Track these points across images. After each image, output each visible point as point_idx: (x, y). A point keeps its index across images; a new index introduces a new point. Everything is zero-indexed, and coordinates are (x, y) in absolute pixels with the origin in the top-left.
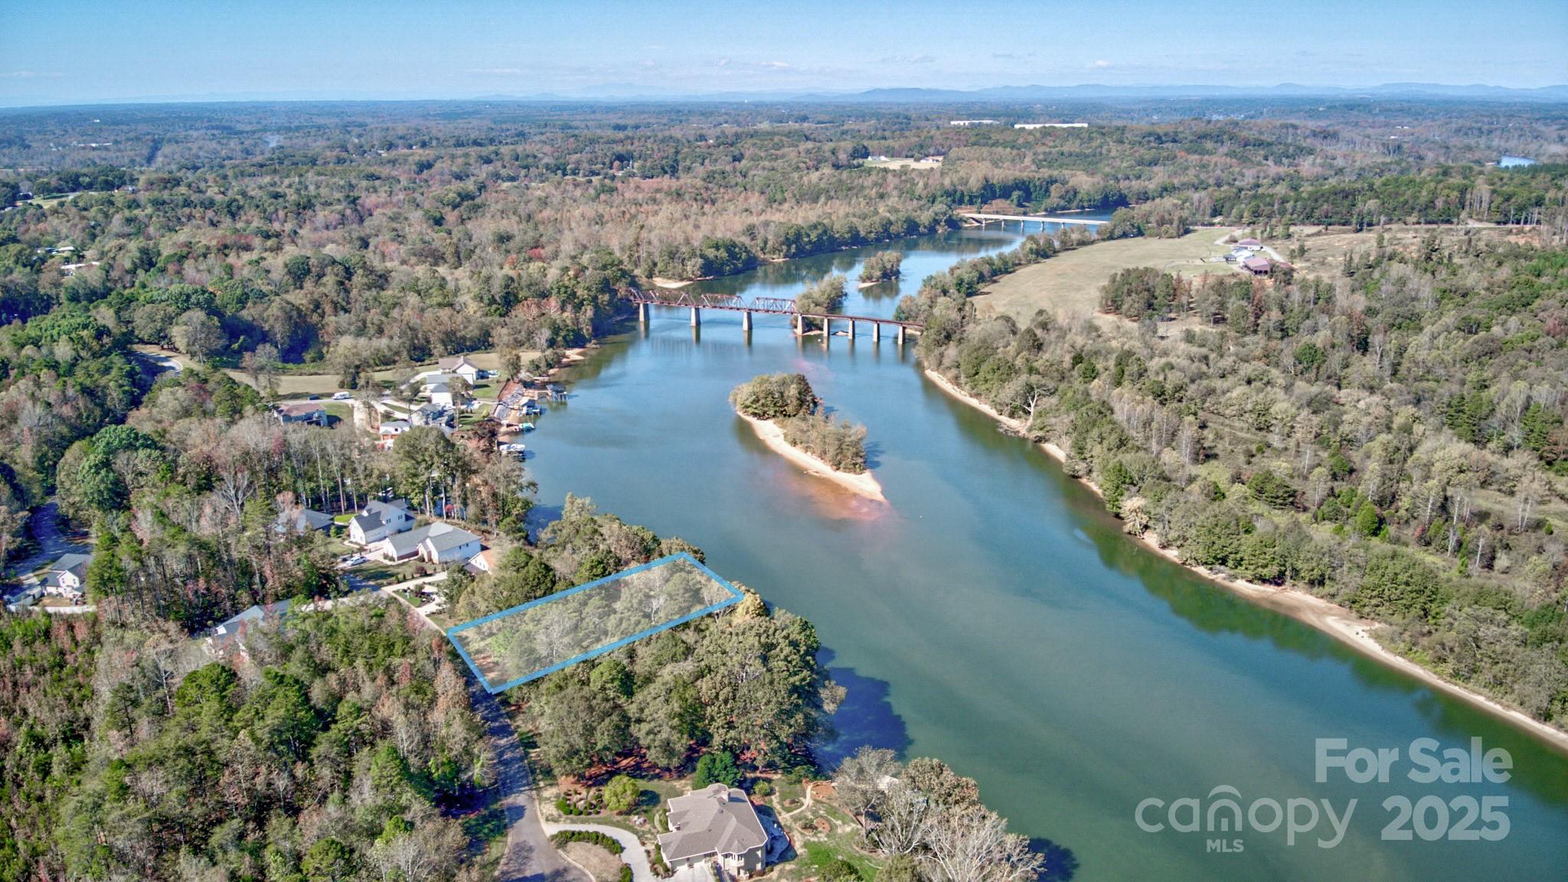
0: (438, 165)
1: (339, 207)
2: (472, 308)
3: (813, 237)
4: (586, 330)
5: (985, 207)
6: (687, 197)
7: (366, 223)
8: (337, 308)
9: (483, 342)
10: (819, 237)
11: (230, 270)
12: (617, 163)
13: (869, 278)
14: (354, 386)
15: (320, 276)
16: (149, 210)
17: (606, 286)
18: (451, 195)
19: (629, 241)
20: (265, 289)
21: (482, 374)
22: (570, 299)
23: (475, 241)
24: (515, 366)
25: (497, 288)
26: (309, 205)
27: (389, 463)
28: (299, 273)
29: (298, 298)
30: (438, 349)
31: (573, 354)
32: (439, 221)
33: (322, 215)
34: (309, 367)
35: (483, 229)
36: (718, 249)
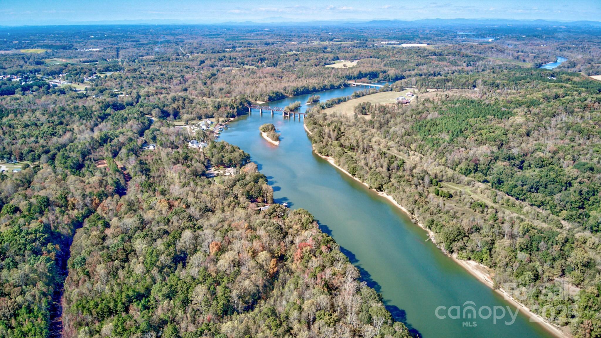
0: (206, 62)
1: (179, 79)
2: (211, 109)
3: (302, 90)
4: (235, 114)
5: (357, 81)
6: (275, 75)
7: (187, 83)
8: (183, 108)
9: (212, 116)
10: (303, 90)
11: (159, 99)
12: (260, 61)
13: (309, 102)
14: (187, 124)
15: (178, 100)
16: (131, 80)
17: (241, 104)
18: (209, 74)
19: (252, 91)
20: (168, 104)
21: (212, 123)
22: (232, 107)
23: (214, 90)
24: (218, 121)
25: (216, 104)
26: (171, 78)
27: (195, 134)
28: (174, 100)
29: (175, 105)
30: (203, 117)
31: (232, 119)
32: (205, 84)
33: (175, 81)
34: (177, 120)
35: (216, 86)
36: (273, 93)
